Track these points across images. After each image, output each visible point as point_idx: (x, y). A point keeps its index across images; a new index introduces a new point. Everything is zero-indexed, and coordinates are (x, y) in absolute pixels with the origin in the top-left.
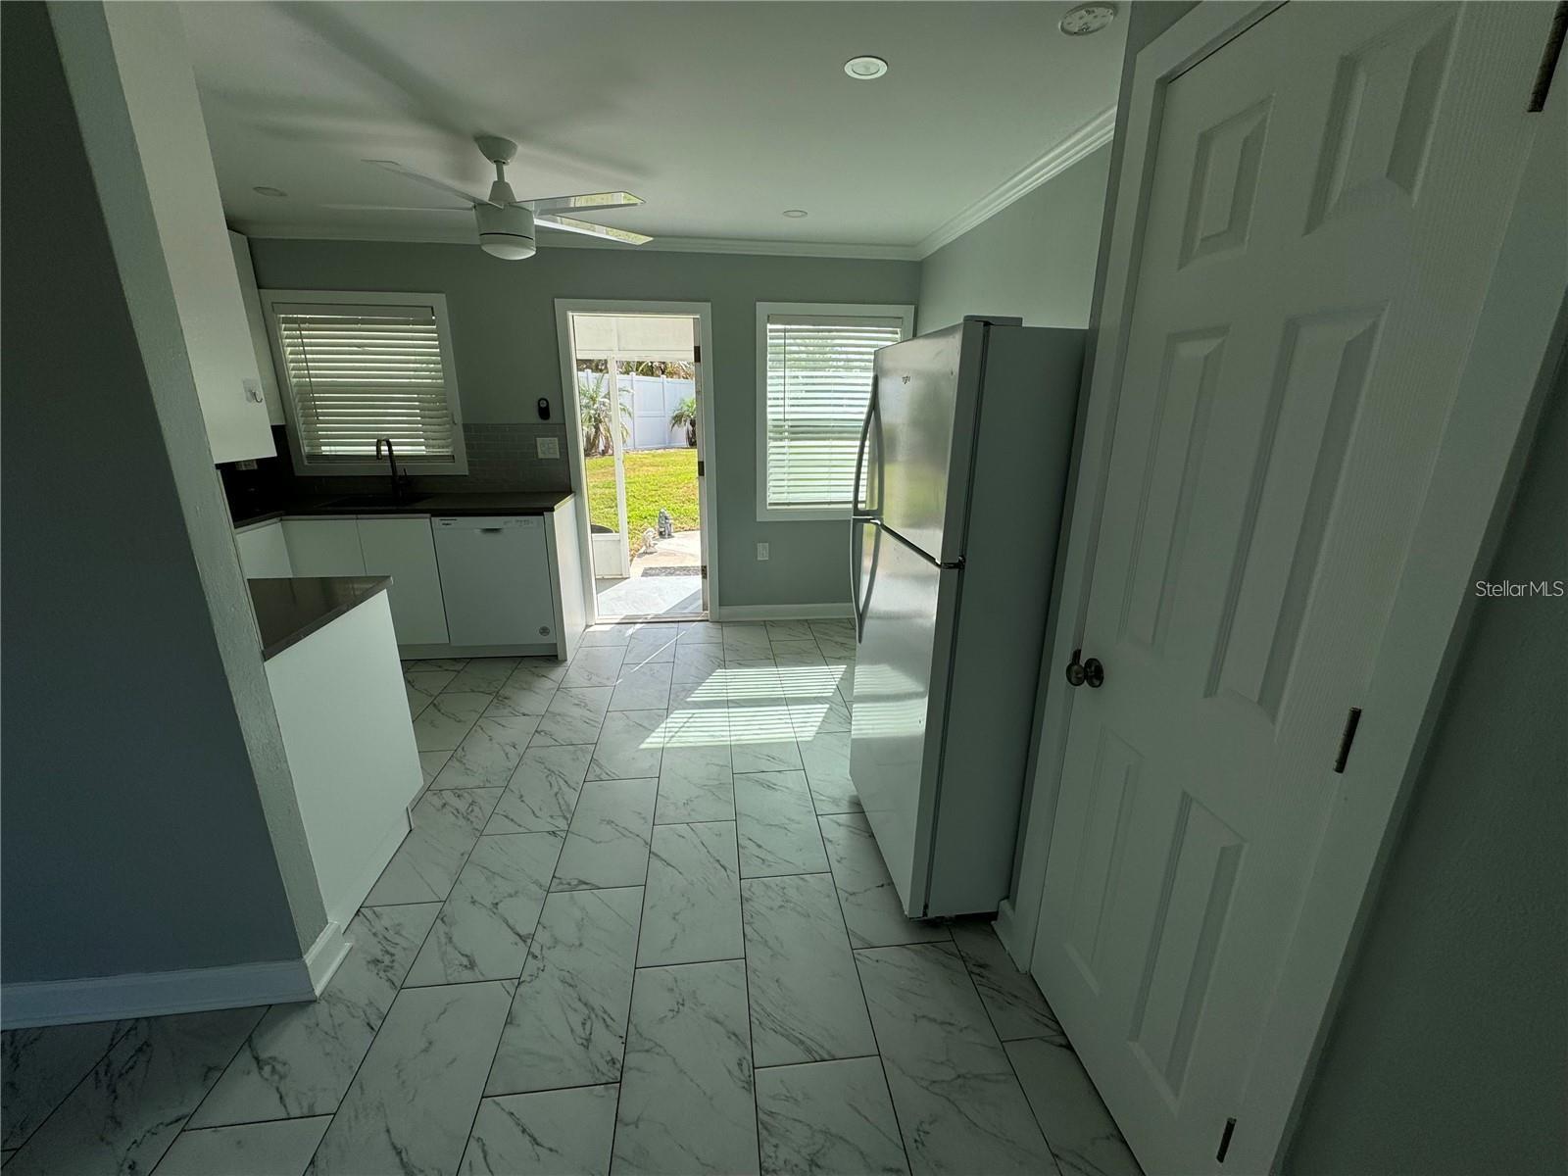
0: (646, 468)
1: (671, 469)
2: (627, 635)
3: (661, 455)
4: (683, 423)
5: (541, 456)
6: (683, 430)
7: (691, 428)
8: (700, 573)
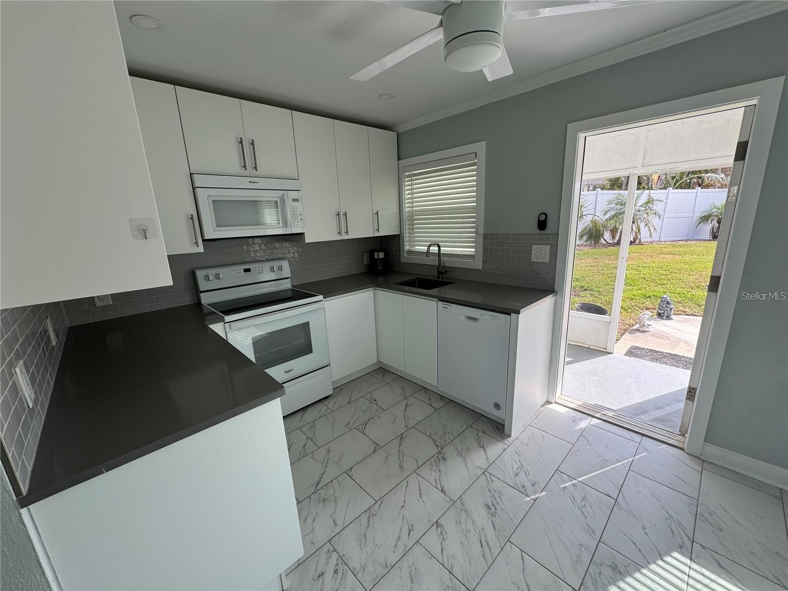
0: (663, 256)
1: (687, 258)
2: (578, 428)
3: (681, 246)
4: (710, 221)
5: (533, 260)
6: (707, 228)
7: (717, 225)
8: (691, 367)
